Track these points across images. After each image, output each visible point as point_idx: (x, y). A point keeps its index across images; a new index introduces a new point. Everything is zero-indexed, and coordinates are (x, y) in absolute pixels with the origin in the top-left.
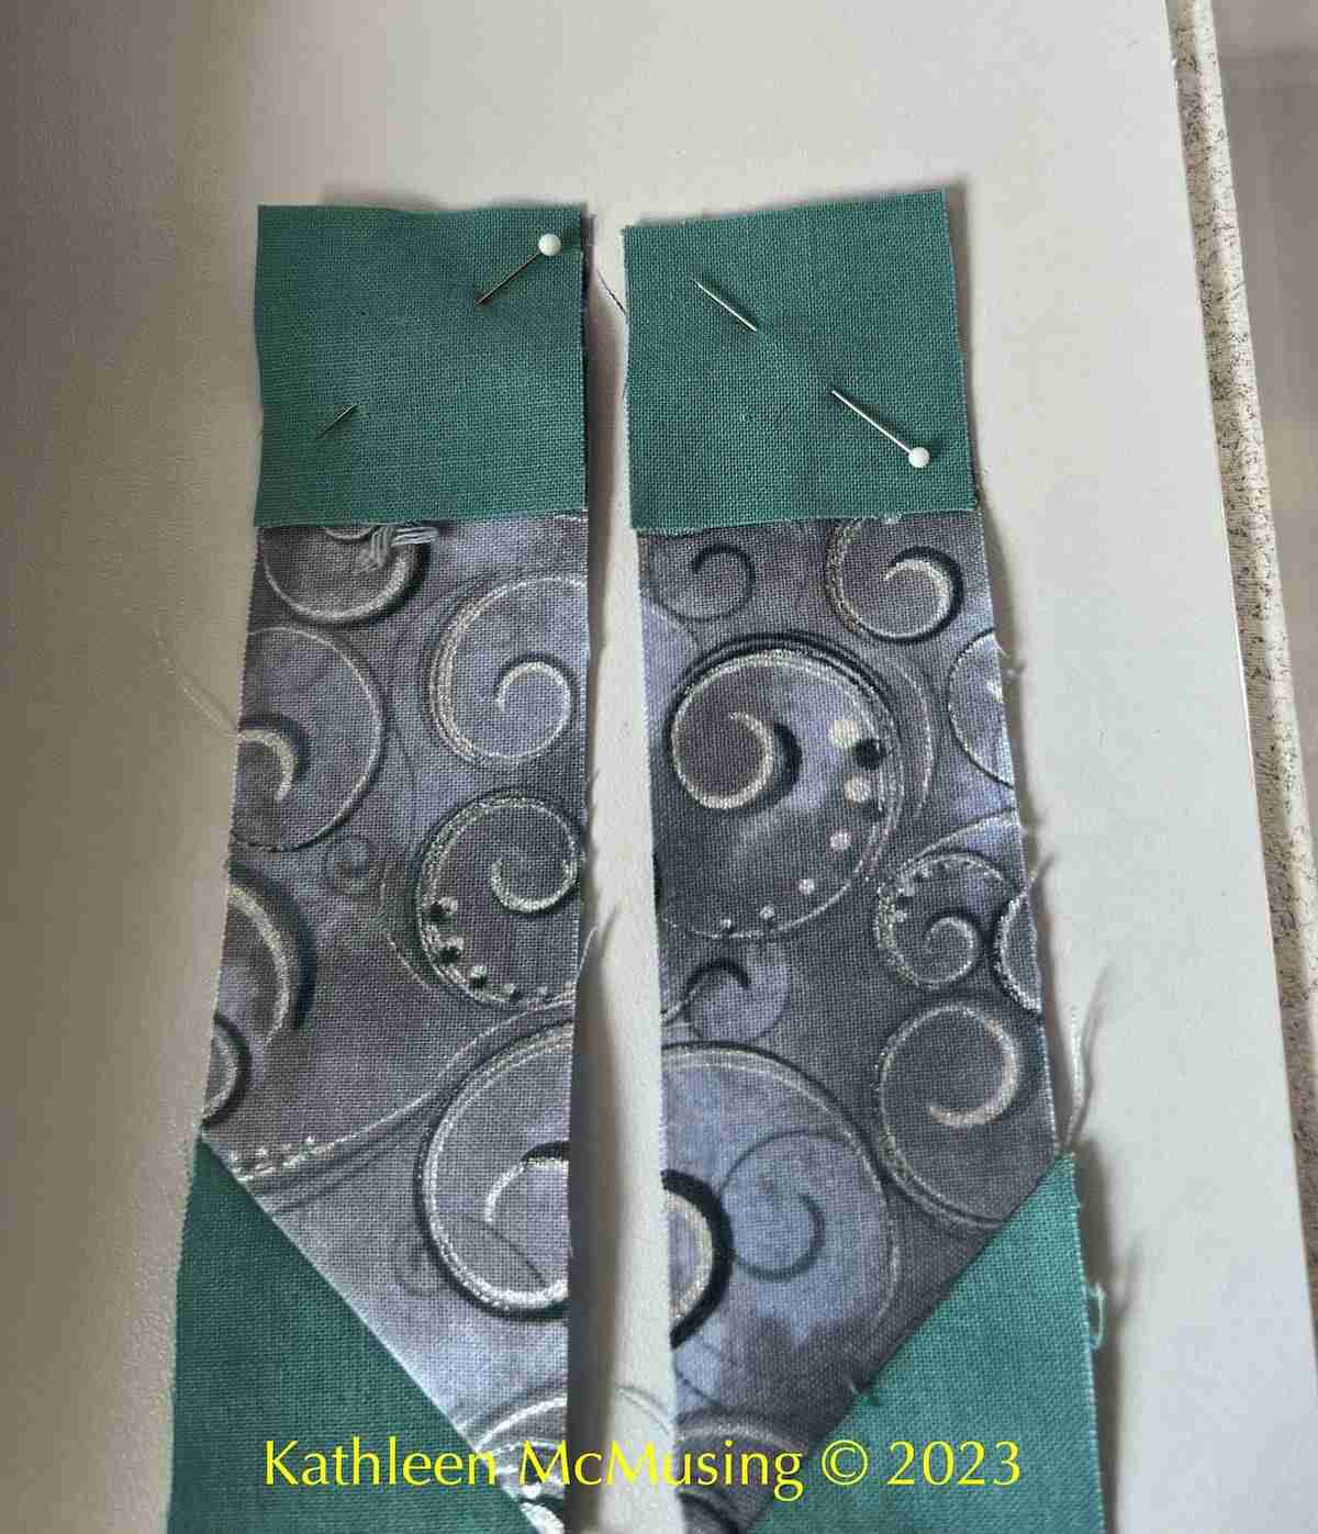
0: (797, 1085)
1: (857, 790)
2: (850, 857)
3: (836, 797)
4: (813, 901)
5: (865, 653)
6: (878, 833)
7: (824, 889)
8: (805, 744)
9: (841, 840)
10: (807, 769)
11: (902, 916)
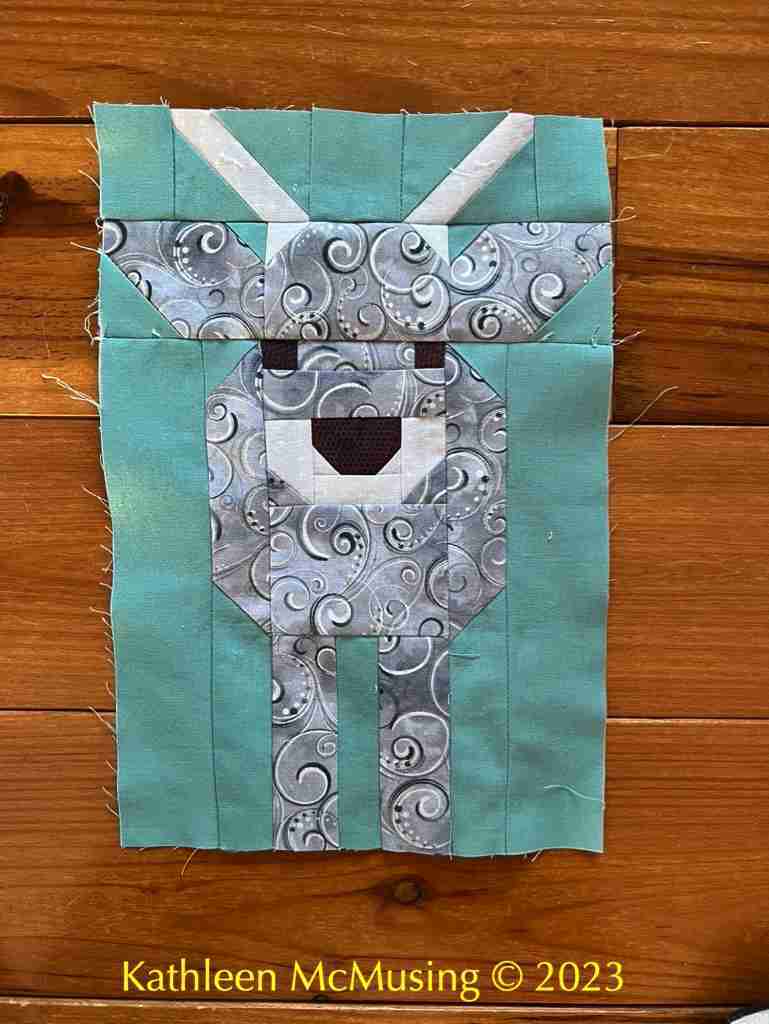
0: (463, 553)
1: (482, 487)
2: (478, 503)
3: (476, 489)
4: (469, 513)
5: (487, 454)
6: (486, 498)
7: (472, 510)
8: (469, 476)
9: (476, 499)
10: (470, 482)
11: (489, 517)
